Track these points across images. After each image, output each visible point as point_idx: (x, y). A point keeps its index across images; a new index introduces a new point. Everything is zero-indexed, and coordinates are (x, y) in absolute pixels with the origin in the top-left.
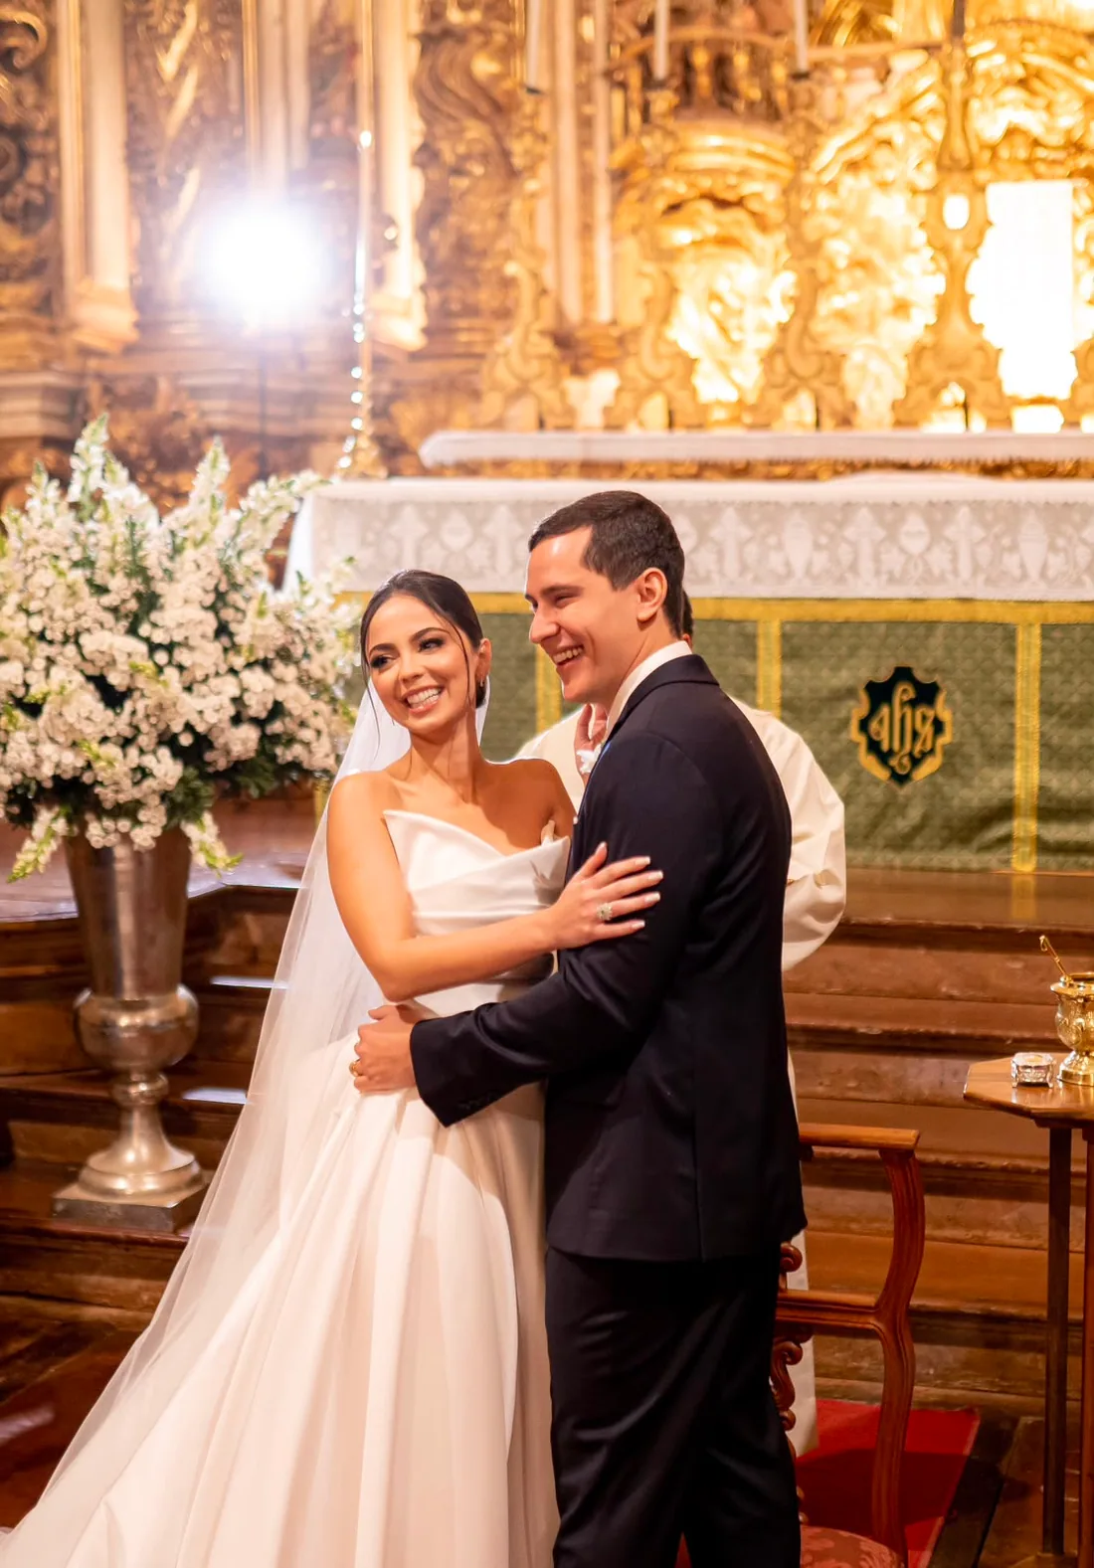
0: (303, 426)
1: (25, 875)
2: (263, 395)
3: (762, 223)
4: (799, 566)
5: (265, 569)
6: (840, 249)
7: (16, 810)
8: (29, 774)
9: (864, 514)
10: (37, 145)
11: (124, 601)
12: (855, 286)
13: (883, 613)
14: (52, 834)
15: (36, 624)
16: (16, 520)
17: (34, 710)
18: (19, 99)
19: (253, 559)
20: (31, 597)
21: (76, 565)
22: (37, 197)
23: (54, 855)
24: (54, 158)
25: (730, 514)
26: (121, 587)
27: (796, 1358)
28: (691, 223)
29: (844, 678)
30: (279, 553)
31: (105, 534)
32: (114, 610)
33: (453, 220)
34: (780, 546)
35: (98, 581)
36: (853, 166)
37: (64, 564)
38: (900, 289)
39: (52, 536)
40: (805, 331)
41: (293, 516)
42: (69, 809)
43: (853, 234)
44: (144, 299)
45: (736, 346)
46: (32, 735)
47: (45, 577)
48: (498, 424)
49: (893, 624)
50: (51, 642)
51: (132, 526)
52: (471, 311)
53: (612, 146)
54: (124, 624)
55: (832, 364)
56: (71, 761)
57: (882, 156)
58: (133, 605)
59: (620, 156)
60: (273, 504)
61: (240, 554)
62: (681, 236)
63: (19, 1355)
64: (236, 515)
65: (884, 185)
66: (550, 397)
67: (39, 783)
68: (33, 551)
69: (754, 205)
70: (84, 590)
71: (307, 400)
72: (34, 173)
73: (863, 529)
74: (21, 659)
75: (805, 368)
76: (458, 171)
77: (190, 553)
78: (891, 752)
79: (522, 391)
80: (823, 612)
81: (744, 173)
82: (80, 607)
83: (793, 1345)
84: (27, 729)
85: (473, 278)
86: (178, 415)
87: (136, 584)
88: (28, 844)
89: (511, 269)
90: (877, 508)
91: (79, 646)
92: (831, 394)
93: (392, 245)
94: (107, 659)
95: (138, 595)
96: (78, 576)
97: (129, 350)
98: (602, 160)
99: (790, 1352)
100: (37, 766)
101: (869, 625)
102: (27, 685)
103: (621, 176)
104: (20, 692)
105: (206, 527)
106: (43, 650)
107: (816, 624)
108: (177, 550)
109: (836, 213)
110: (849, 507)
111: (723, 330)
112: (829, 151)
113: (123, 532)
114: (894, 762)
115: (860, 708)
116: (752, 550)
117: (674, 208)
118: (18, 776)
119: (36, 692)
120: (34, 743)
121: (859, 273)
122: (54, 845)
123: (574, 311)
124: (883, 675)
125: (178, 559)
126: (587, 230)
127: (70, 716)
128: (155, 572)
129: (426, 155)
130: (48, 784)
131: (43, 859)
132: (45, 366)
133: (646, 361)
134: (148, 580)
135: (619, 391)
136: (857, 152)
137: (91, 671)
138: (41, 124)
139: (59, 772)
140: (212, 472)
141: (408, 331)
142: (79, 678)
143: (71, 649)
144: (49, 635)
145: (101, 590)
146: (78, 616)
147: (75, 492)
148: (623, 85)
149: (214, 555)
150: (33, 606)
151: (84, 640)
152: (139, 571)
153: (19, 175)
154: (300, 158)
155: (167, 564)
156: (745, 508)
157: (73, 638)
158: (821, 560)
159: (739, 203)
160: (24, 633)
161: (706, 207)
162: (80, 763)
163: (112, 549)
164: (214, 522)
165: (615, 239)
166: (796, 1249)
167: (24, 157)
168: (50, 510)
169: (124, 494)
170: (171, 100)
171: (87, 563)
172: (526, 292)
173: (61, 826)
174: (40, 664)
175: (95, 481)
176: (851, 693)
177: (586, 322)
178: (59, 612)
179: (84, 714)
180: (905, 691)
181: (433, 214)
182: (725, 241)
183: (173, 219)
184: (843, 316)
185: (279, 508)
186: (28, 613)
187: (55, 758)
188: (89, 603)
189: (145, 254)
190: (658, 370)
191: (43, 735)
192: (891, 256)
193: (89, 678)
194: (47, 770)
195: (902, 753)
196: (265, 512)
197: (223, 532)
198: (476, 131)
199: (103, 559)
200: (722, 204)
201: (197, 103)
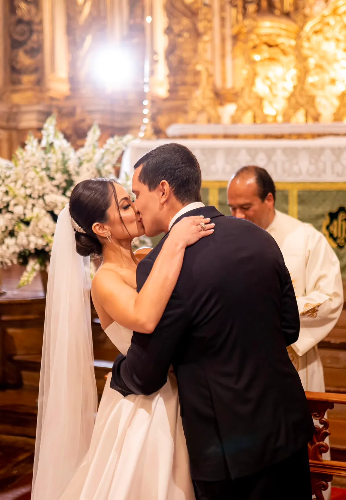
0: (126, 124)
1: (24, 285)
2: (113, 113)
3: (284, 53)
4: (304, 170)
5: (113, 171)
6: (312, 62)
7: (21, 261)
8: (26, 248)
9: (328, 152)
10: (35, 27)
11: (61, 183)
12: (317, 74)
13: (335, 187)
14: (34, 270)
15: (28, 192)
16: (21, 154)
17: (27, 223)
18: (29, 11)
19: (109, 167)
20: (27, 181)
21: (43, 169)
22: (35, 46)
23: (35, 278)
24: (41, 32)
25: (279, 152)
26: (60, 178)
27: (326, 488)
28: (260, 53)
29: (320, 210)
30: (118, 165)
31: (54, 158)
32: (58, 187)
33: (178, 52)
34: (297, 163)
35: (52, 175)
36: (316, 32)
37: (38, 169)
38: (332, 74)
39: (34, 159)
40: (302, 89)
41: (123, 152)
42: (40, 260)
43: (316, 56)
44: (73, 80)
45: (275, 96)
46: (27, 233)
47: (32, 174)
48: (194, 122)
49: (339, 191)
50: (34, 198)
51: (63, 155)
52: (184, 84)
53: (232, 26)
54: (61, 192)
55: (312, 100)
56: (41, 243)
57: (326, 29)
58: (64, 184)
59: (235, 30)
60: (116, 147)
61: (104, 165)
62: (257, 57)
63: (23, 461)
64: (102, 151)
65: (327, 39)
66: (212, 112)
67: (29, 251)
68: (28, 165)
69: (282, 47)
70: (46, 179)
71: (128, 115)
72: (35, 37)
73: (327, 157)
74: (22, 204)
75: (302, 101)
76: (180, 35)
77: (85, 165)
78: (337, 238)
79: (202, 110)
80: (313, 187)
81: (279, 36)
82: (45, 185)
83: (324, 483)
84: (25, 231)
85: (185, 72)
86: (83, 120)
87: (65, 177)
88: (25, 274)
89: (199, 67)
90: (333, 149)
91: (44, 200)
92: (311, 111)
93: (156, 62)
94: (54, 205)
95: (66, 181)
96: (43, 174)
97: (67, 98)
98: (229, 32)
99: (323, 485)
100: (29, 244)
101: (330, 192)
102: (25, 214)
103: (235, 38)
104: (22, 217)
105: (91, 155)
106: (31, 201)
107: (310, 192)
108: (80, 164)
109: (310, 49)
110: (322, 149)
111: (271, 89)
112: (308, 27)
113: (60, 157)
114: (339, 241)
115: (326, 221)
116: (287, 165)
117: (255, 47)
118: (22, 249)
119: (28, 217)
120: (28, 236)
121: (318, 70)
122: (35, 274)
123: (219, 84)
124: (335, 210)
125: (81, 168)
126: (223, 56)
127: (41, 226)
128: (72, 172)
129: (169, 31)
130: (33, 252)
131: (31, 279)
132: (38, 103)
133: (246, 99)
134: (70, 175)
135: (237, 110)
136: (318, 28)
137: (49, 209)
138: (37, 20)
139: (36, 247)
140: (93, 135)
141: (162, 91)
142: (44, 212)
143: (41, 201)
144: (33, 196)
145: (52, 179)
146: (44, 189)
147: (44, 143)
148: (236, 6)
149: (94, 166)
150: (28, 185)
151: (46, 197)
152: (66, 171)
153: (29, 38)
154: (125, 32)
155: (77, 170)
156: (285, 150)
157: (42, 197)
158: (312, 169)
159: (277, 46)
160: (24, 195)
161: (265, 48)
162: (44, 244)
163: (56, 164)
164: (94, 153)
165: (234, 58)
166: (326, 444)
167: (31, 32)
168: (34, 150)
169: (61, 143)
170: (81, 12)
171: (47, 169)
172: (204, 76)
173: (37, 267)
174: (29, 206)
175: (51, 139)
176: (323, 216)
177: (223, 88)
178: (37, 187)
179: (46, 225)
180: (342, 216)
181: (171, 50)
182: (272, 59)
183: (82, 53)
184: (313, 85)
185: (118, 149)
186: (25, 187)
187: (35, 242)
188: (48, 184)
189: (73, 65)
190: (250, 102)
191: (31, 233)
192: (330, 63)
193: (48, 212)
194: (32, 247)
195: (341, 239)
196: (113, 150)
197: (97, 157)
198: (186, 22)
199: (53, 167)
200: (270, 46)
201: (90, 13)
